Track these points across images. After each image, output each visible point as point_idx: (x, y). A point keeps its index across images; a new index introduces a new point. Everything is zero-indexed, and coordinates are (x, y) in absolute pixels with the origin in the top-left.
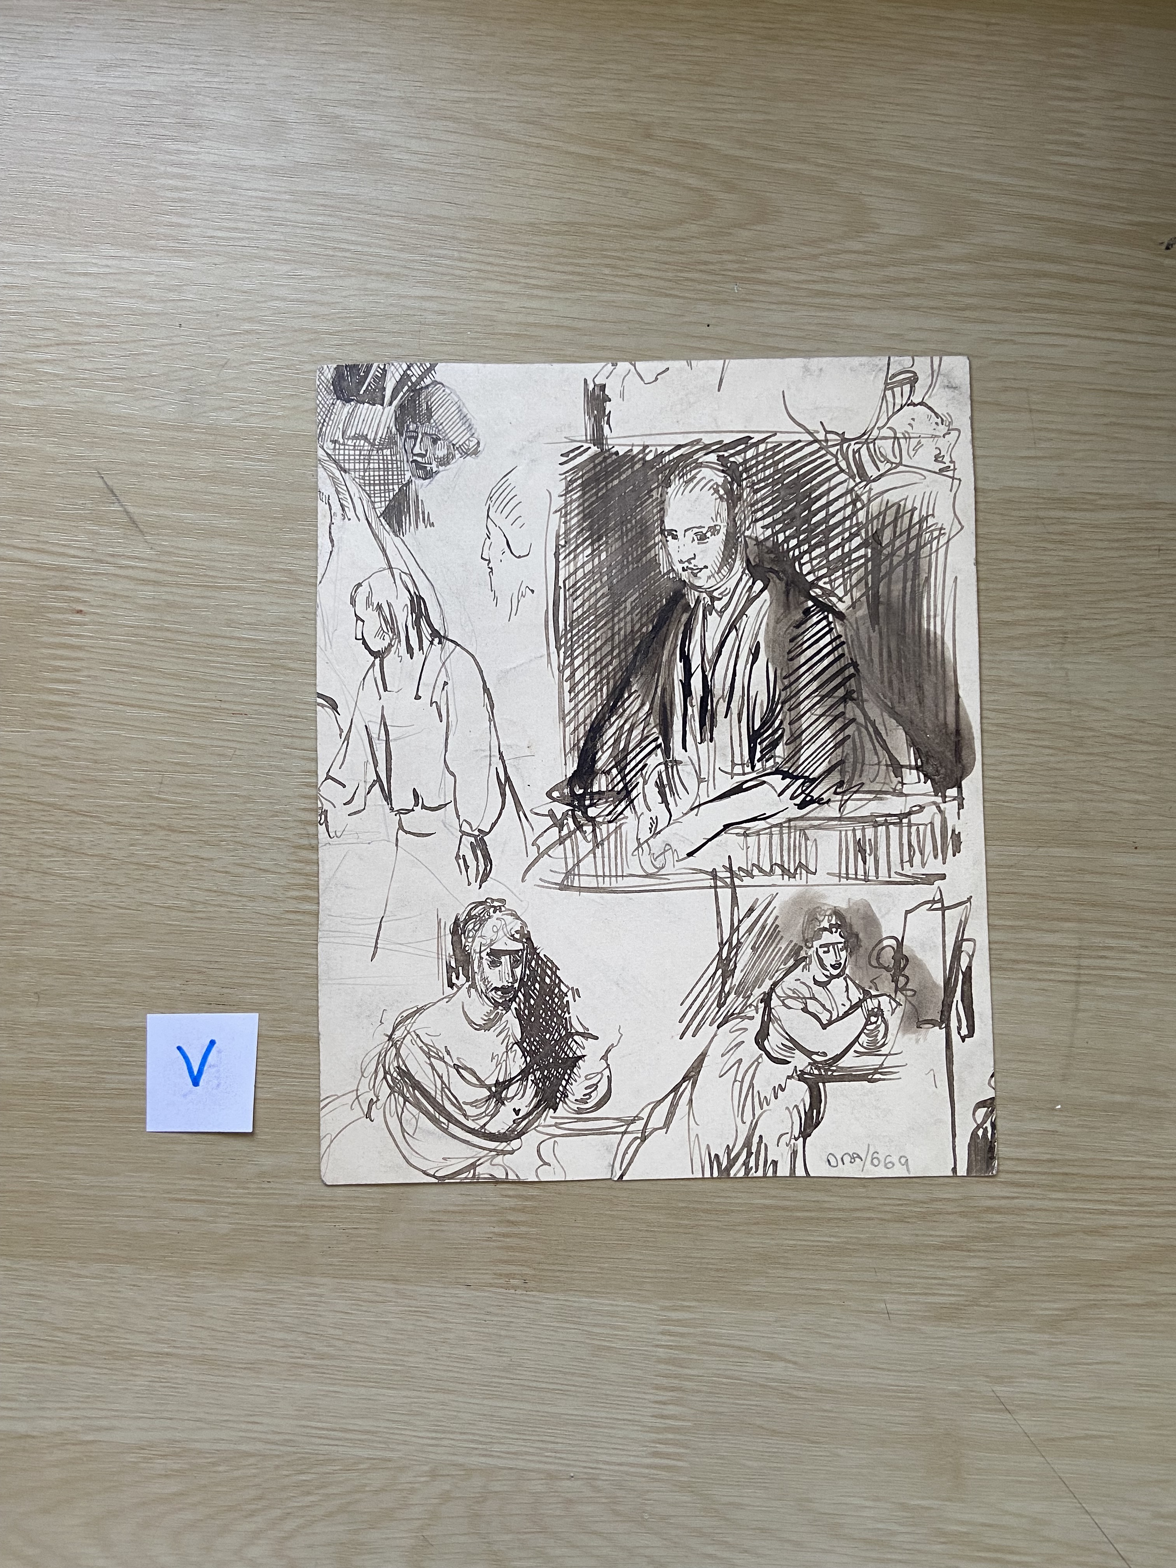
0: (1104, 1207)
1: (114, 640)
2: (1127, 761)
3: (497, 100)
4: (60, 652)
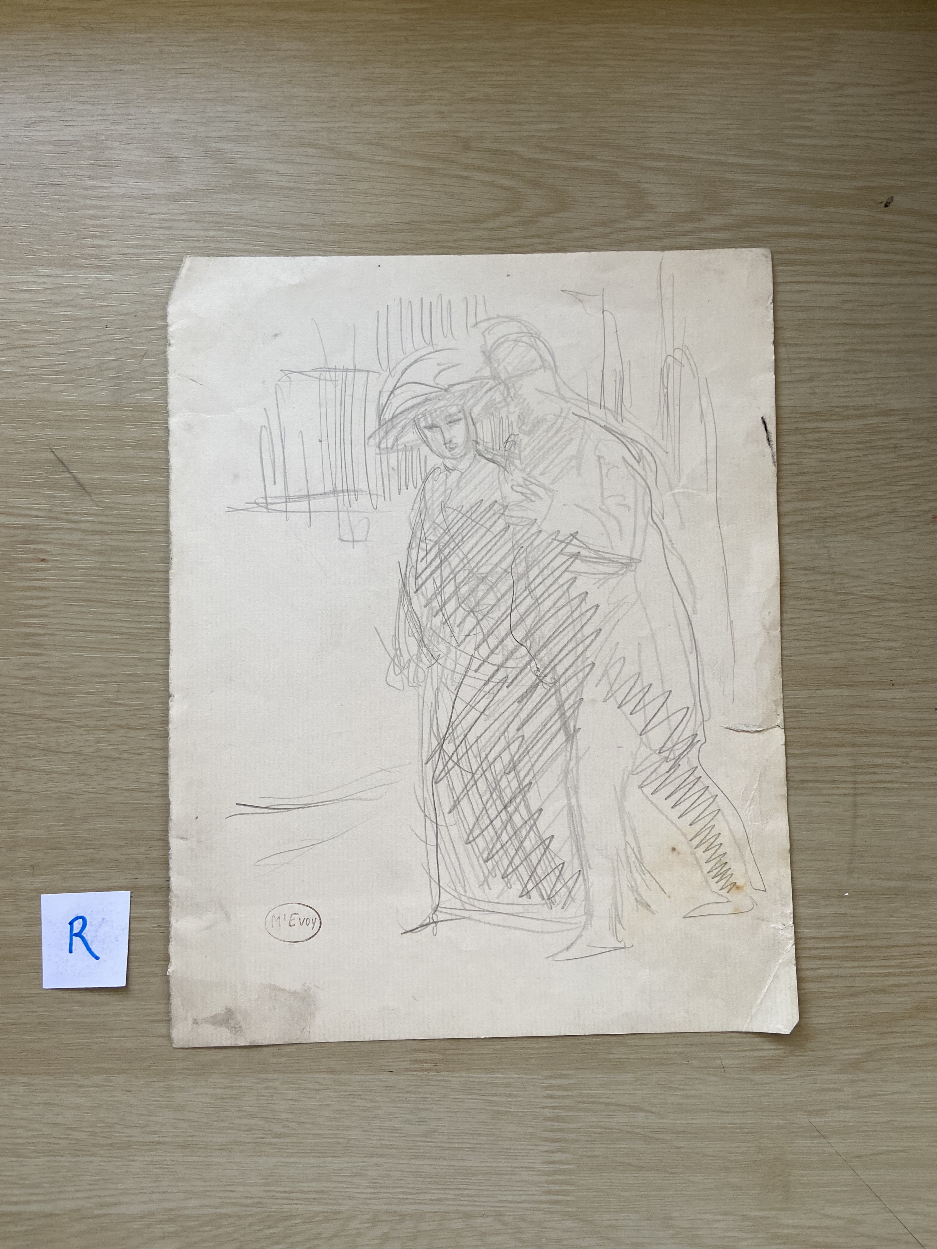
0: (886, 971)
1: (72, 581)
2: (881, 616)
3: (345, 127)
4: (29, 593)
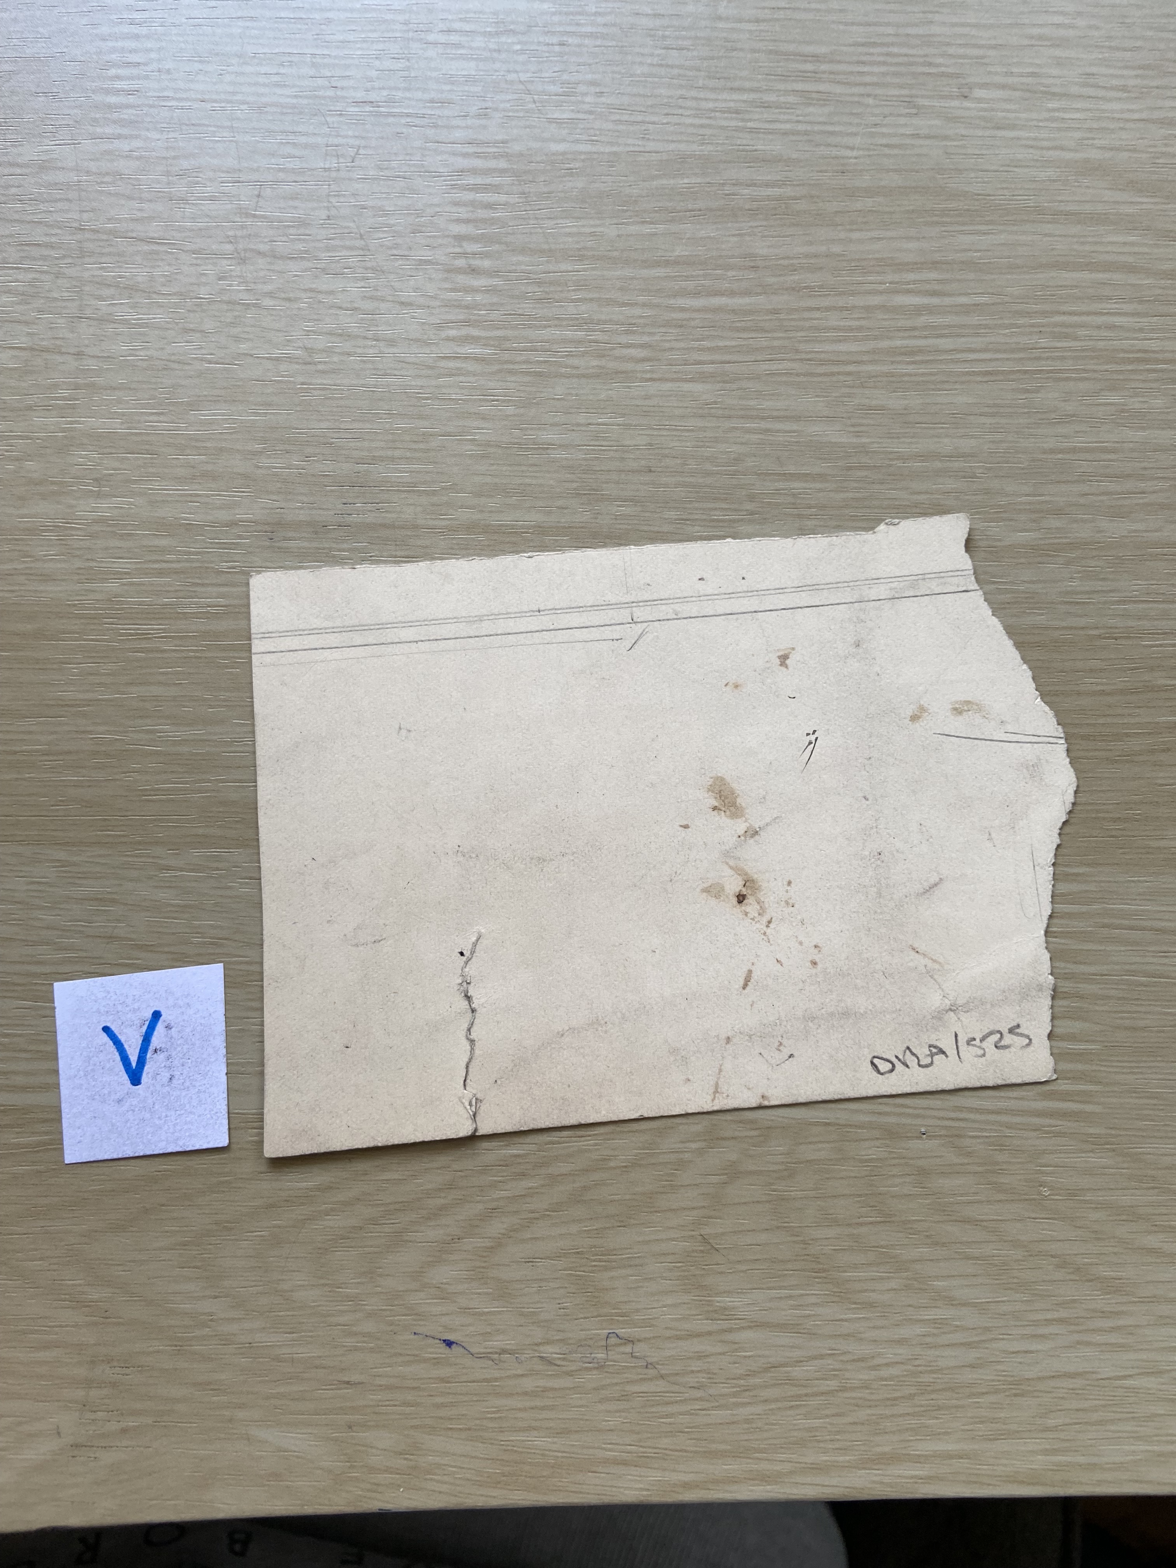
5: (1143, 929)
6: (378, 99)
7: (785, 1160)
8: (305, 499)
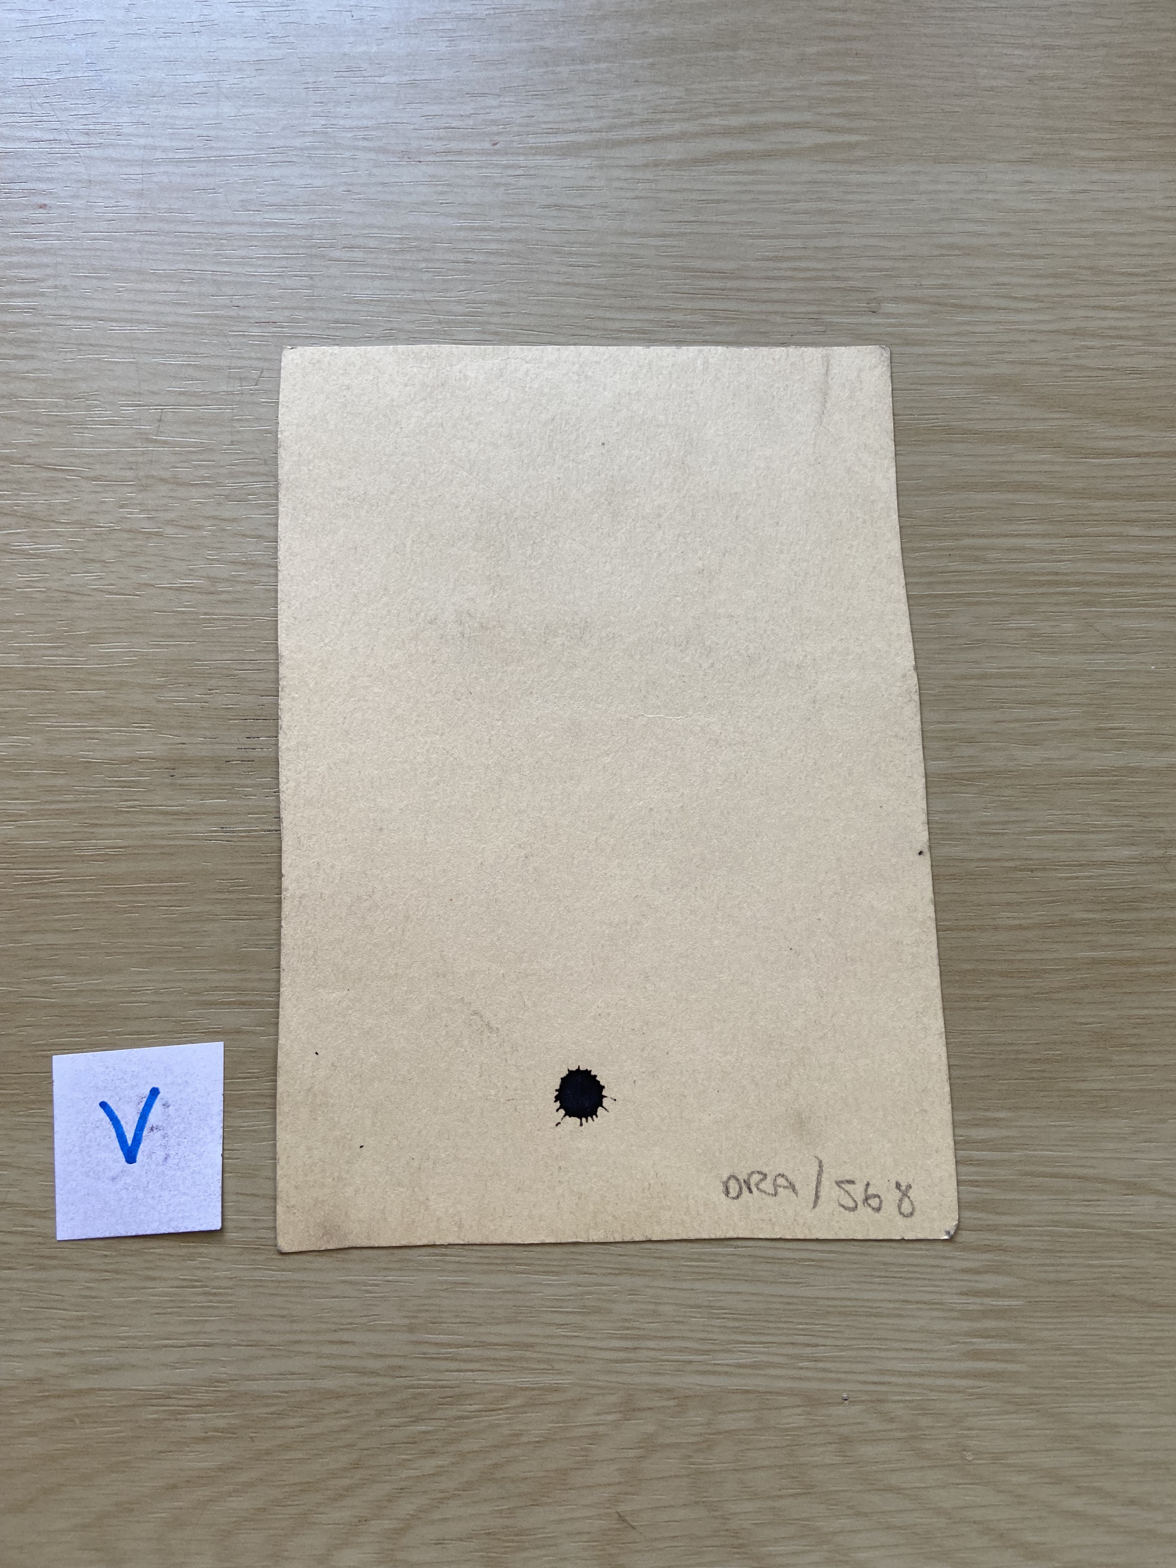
5: (1066, 1177)
6: (281, 319)
7: (704, 1431)
8: (207, 733)
